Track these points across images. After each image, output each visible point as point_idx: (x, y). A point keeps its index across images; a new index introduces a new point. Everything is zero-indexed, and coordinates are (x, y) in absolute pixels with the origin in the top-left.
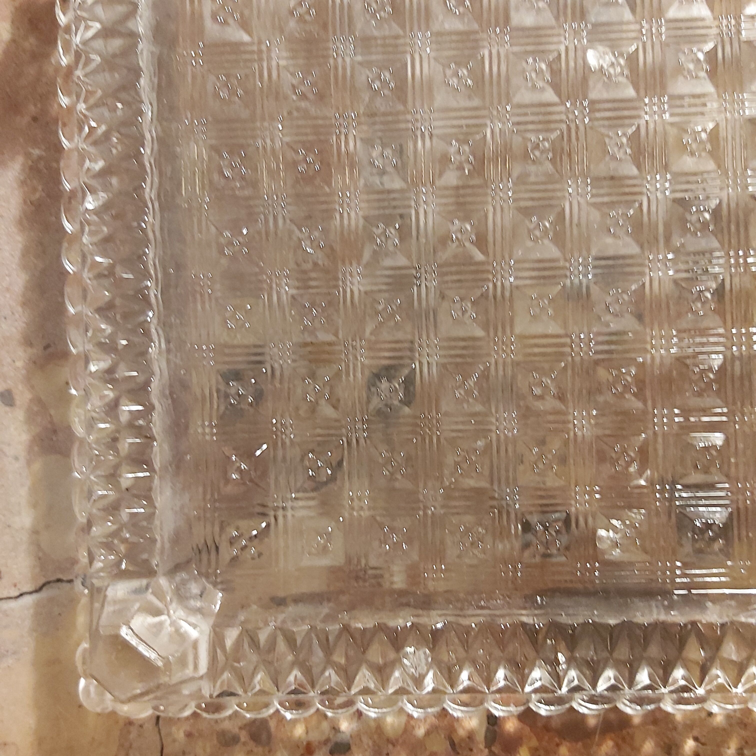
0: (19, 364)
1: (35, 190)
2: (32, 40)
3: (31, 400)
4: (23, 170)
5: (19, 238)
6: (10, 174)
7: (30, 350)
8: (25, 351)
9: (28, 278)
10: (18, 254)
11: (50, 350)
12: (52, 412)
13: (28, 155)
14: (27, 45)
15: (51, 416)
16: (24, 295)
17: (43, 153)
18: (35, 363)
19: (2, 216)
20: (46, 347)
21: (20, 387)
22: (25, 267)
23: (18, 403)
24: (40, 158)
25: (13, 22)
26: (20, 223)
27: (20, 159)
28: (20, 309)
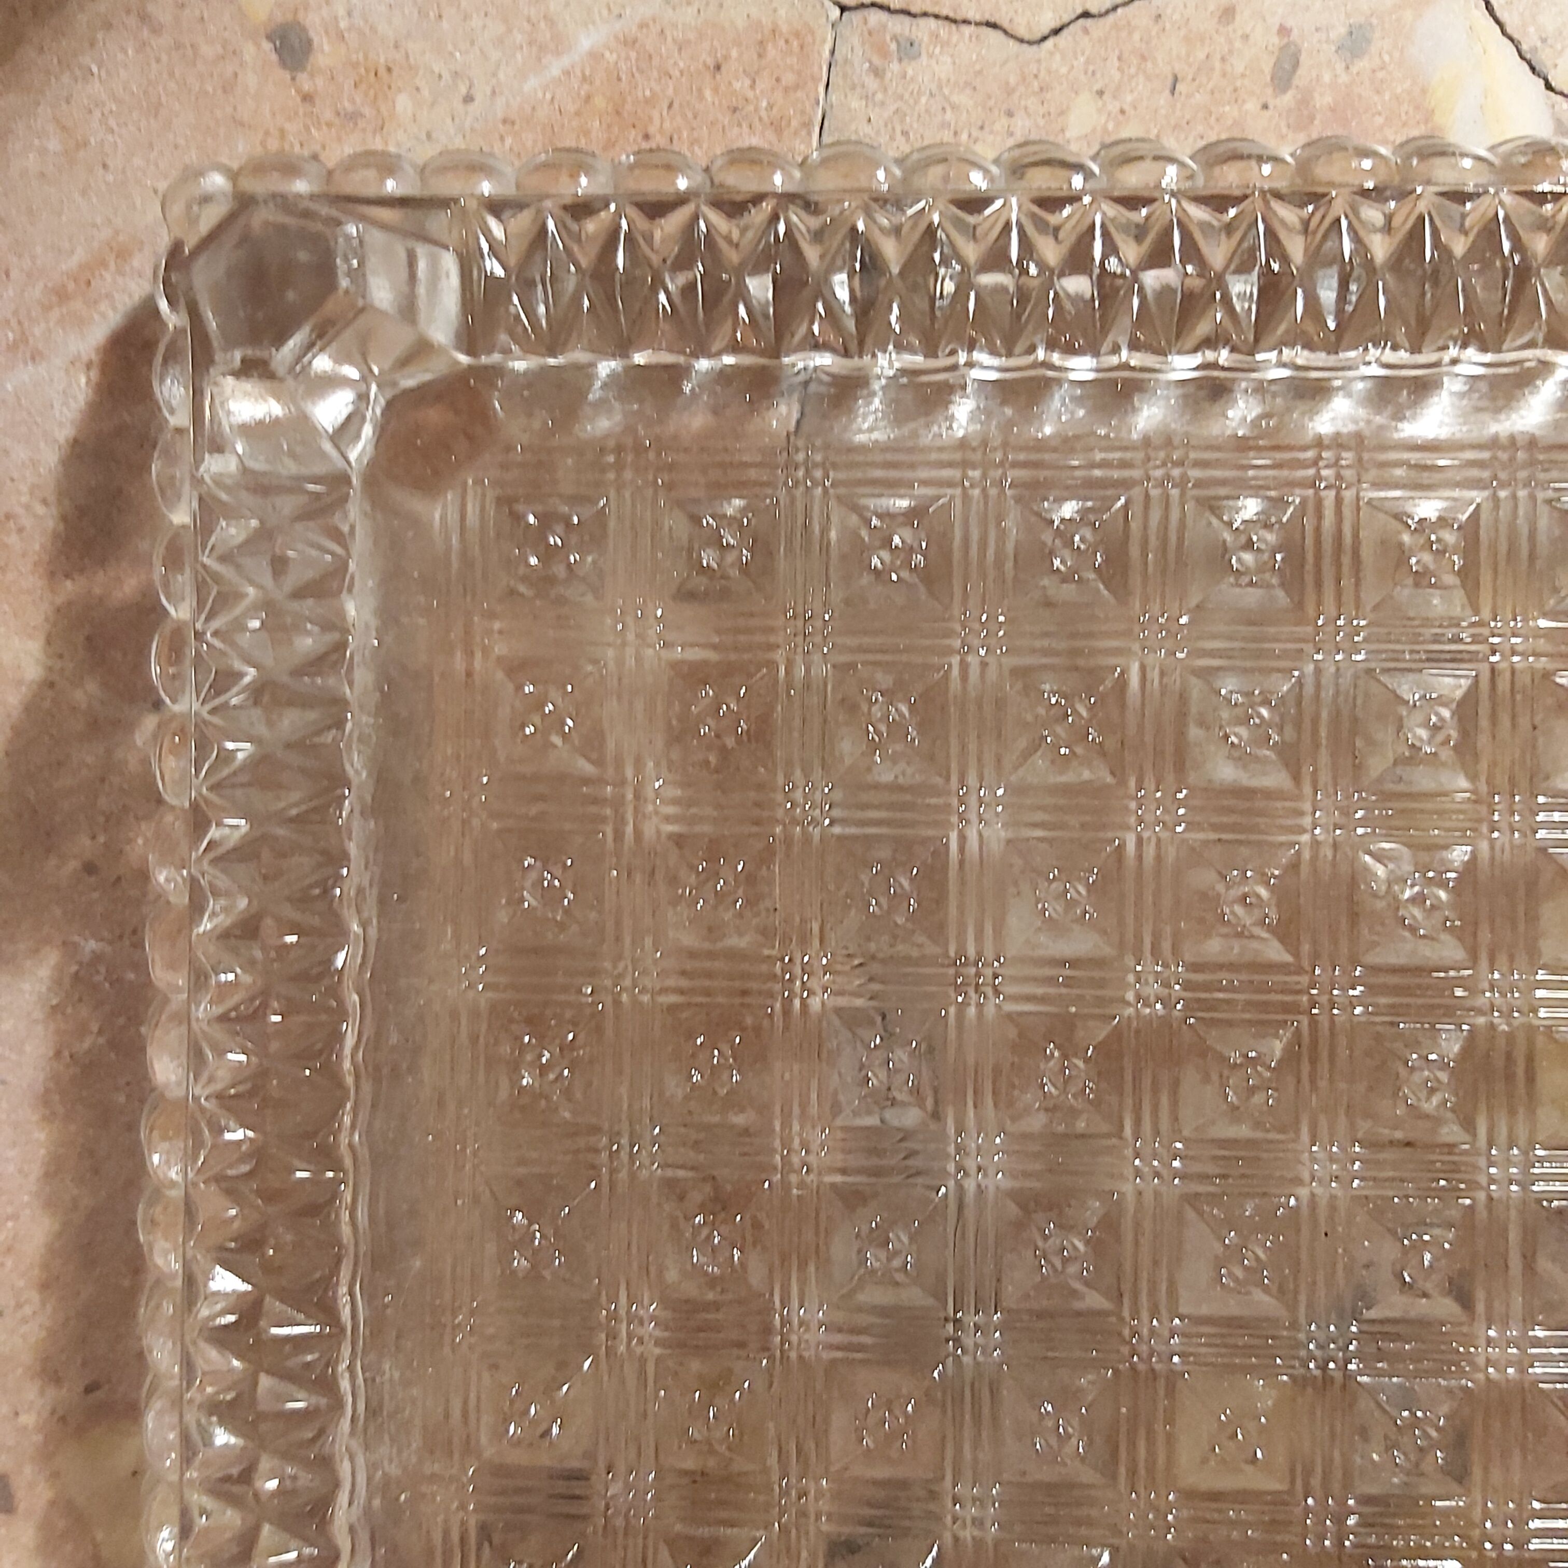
0: (28, 1419)
1: (82, 1031)
2: (92, 686)
3: (52, 1503)
4: (58, 982)
5: (41, 1136)
6: (27, 986)
7: (52, 1392)
8: (42, 1393)
9: (57, 1227)
10: (36, 1170)
11: (99, 1395)
12: (100, 1536)
13: (70, 948)
14: (79, 696)
15: (96, 1546)
16: (45, 1266)
17: (108, 949)
18: (63, 1419)
19: (3, 1082)
20: (89, 1389)
21: (28, 1470)
22: (50, 1204)
23: (22, 1506)
24: (97, 958)
25: (48, 642)
26: (45, 1100)
27: (52, 957)
28: (35, 1296)
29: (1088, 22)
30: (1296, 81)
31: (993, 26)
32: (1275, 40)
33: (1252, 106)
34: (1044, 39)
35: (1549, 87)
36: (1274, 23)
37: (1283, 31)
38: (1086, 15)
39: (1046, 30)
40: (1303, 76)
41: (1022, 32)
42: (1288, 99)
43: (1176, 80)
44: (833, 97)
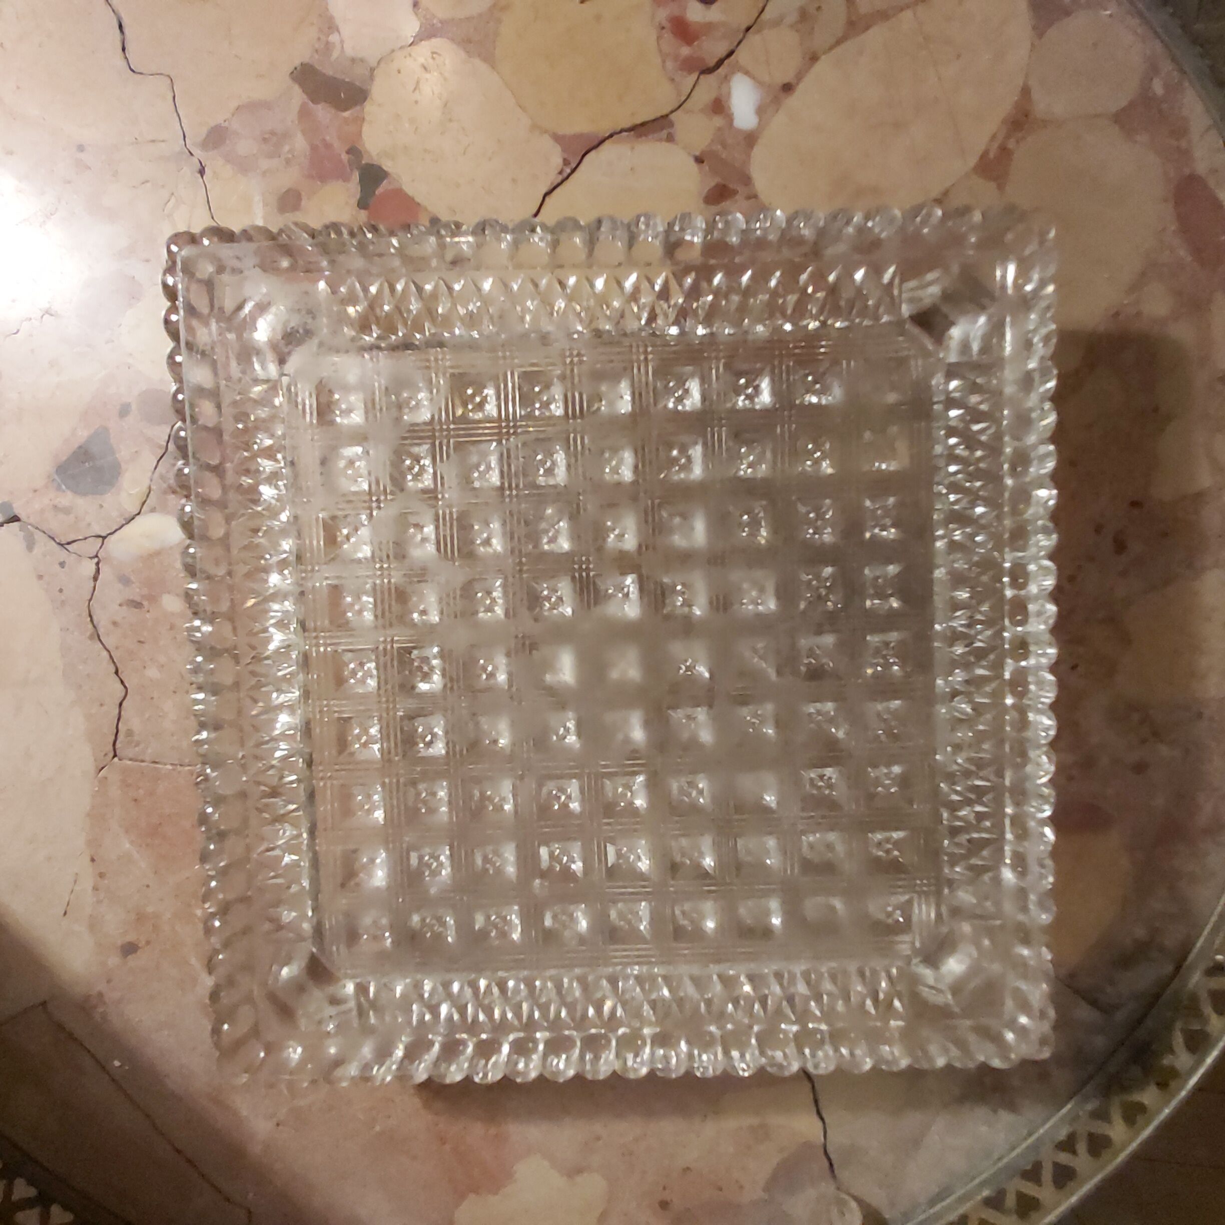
29: (120, 672)
30: (139, 601)
31: (121, 704)
32: (124, 607)
33: (148, 616)
34: (125, 687)
35: (139, 514)
36: (117, 607)
37: (120, 605)
38: (117, 672)
39: (122, 687)
40: (138, 599)
41: (123, 694)
42: (145, 603)
43: (140, 642)
44: (147, 758)
